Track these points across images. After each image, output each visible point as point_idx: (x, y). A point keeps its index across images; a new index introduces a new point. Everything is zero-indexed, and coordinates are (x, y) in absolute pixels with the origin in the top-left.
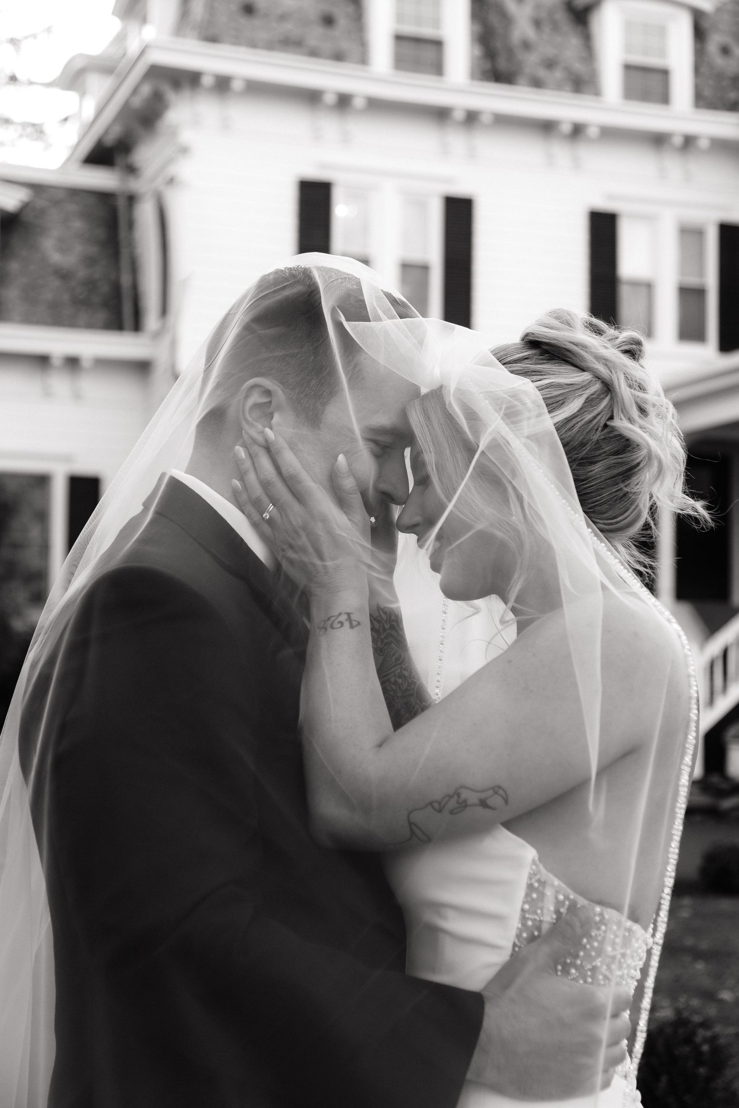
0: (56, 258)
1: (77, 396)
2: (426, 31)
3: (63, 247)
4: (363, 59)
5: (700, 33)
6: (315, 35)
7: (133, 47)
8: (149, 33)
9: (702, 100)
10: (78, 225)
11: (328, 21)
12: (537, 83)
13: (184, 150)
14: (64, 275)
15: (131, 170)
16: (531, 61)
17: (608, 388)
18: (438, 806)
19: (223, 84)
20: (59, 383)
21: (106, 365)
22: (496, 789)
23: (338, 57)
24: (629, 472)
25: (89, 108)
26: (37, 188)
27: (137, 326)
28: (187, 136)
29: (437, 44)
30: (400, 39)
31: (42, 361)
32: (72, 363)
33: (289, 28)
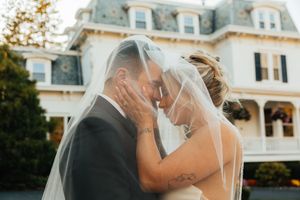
0: (64, 70)
1: (69, 100)
2: (142, 20)
3: (66, 67)
4: (129, 26)
5: (200, 19)
6: (119, 21)
7: (80, 25)
8: (83, 22)
9: (201, 33)
10: (69, 63)
11: (121, 18)
12: (166, 30)
13: (91, 46)
14: (66, 74)
15: (80, 51)
16: (165, 26)
17: (213, 69)
18: (176, 180)
19: (99, 32)
20: (65, 97)
21: (76, 93)
22: (192, 174)
23: (124, 26)
24: (219, 91)
25: (71, 39)
26: (60, 55)
27: (82, 84)
28: (92, 43)
29: (144, 23)
30: (137, 22)
31: (61, 92)
32: (68, 93)
33: (114, 20)
